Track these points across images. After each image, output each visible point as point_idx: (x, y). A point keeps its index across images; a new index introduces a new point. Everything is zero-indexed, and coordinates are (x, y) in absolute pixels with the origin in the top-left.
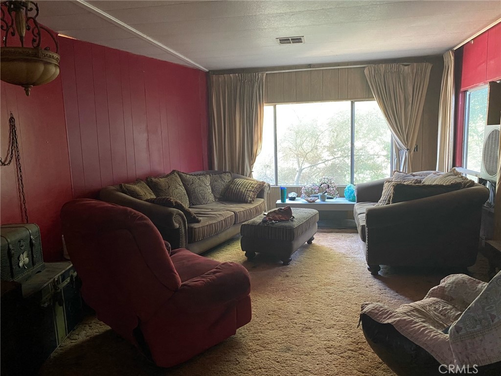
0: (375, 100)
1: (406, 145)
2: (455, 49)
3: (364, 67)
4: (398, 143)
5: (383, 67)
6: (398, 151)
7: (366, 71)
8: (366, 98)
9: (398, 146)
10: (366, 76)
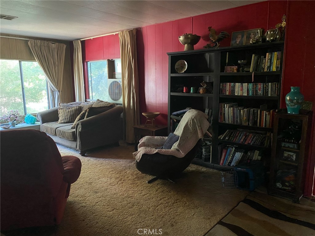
0: (36, 62)
1: (57, 88)
2: (82, 40)
3: (28, 40)
4: (52, 88)
5: (39, 42)
6: (53, 92)
7: (29, 43)
8: (29, 60)
9: (52, 89)
10: (29, 46)
